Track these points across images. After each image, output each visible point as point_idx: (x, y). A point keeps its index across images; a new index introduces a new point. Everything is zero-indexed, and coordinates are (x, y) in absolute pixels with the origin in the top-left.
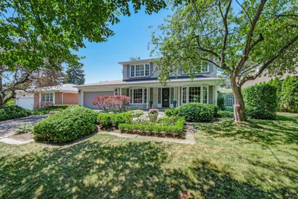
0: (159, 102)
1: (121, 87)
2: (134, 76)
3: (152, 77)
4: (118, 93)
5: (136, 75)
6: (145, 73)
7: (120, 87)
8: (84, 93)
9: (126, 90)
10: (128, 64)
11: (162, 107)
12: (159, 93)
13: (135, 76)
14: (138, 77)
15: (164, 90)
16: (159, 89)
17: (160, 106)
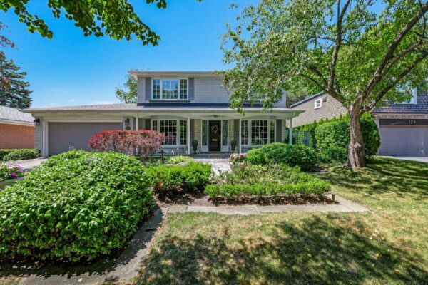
0: (204, 143)
1: (137, 116)
2: (159, 97)
3: (192, 102)
4: (131, 126)
5: (164, 97)
6: (179, 94)
7: (134, 115)
8: (50, 124)
9: (144, 121)
10: (147, 75)
11: (210, 150)
12: (204, 129)
13: (161, 99)
14: (166, 99)
15: (212, 123)
16: (204, 122)
17: (206, 149)
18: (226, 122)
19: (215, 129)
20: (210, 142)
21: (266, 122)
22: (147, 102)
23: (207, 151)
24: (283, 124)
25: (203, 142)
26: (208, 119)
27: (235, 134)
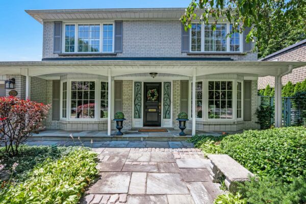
0: (137, 115)
1: (27, 74)
2: (72, 50)
5: (80, 49)
6: (101, 45)
10: (58, 18)
11: (145, 124)
12: (138, 95)
14: (83, 53)
15: (148, 86)
16: (137, 84)
17: (139, 123)
18: (168, 84)
19: (153, 95)
20: (146, 113)
21: (230, 83)
22: (56, 56)
23: (141, 126)
24: (253, 86)
25: (135, 114)
26: (143, 79)
27: (182, 102)
